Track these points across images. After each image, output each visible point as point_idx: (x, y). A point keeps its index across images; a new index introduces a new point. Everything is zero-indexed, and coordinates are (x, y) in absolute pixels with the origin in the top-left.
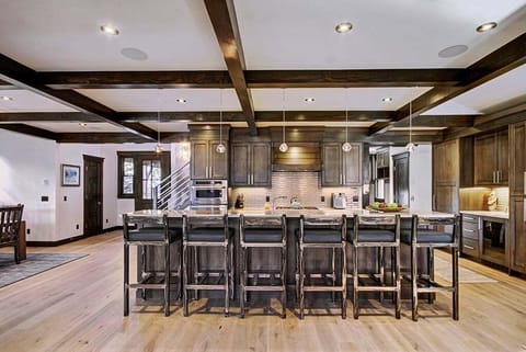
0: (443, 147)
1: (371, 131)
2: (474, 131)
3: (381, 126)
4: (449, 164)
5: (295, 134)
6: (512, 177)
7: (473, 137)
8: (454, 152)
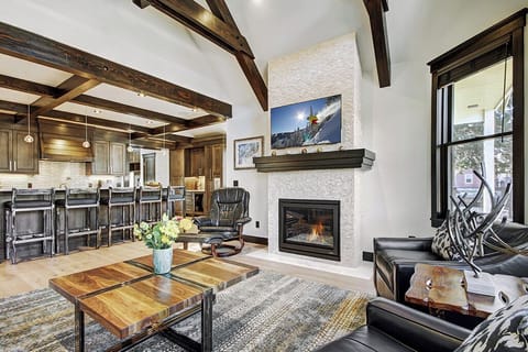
0: (175, 153)
1: (134, 136)
2: (191, 146)
3: (141, 136)
4: (179, 163)
5: (62, 128)
6: (206, 171)
7: (190, 149)
8: (182, 155)
